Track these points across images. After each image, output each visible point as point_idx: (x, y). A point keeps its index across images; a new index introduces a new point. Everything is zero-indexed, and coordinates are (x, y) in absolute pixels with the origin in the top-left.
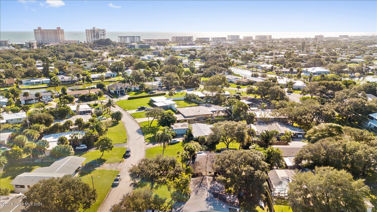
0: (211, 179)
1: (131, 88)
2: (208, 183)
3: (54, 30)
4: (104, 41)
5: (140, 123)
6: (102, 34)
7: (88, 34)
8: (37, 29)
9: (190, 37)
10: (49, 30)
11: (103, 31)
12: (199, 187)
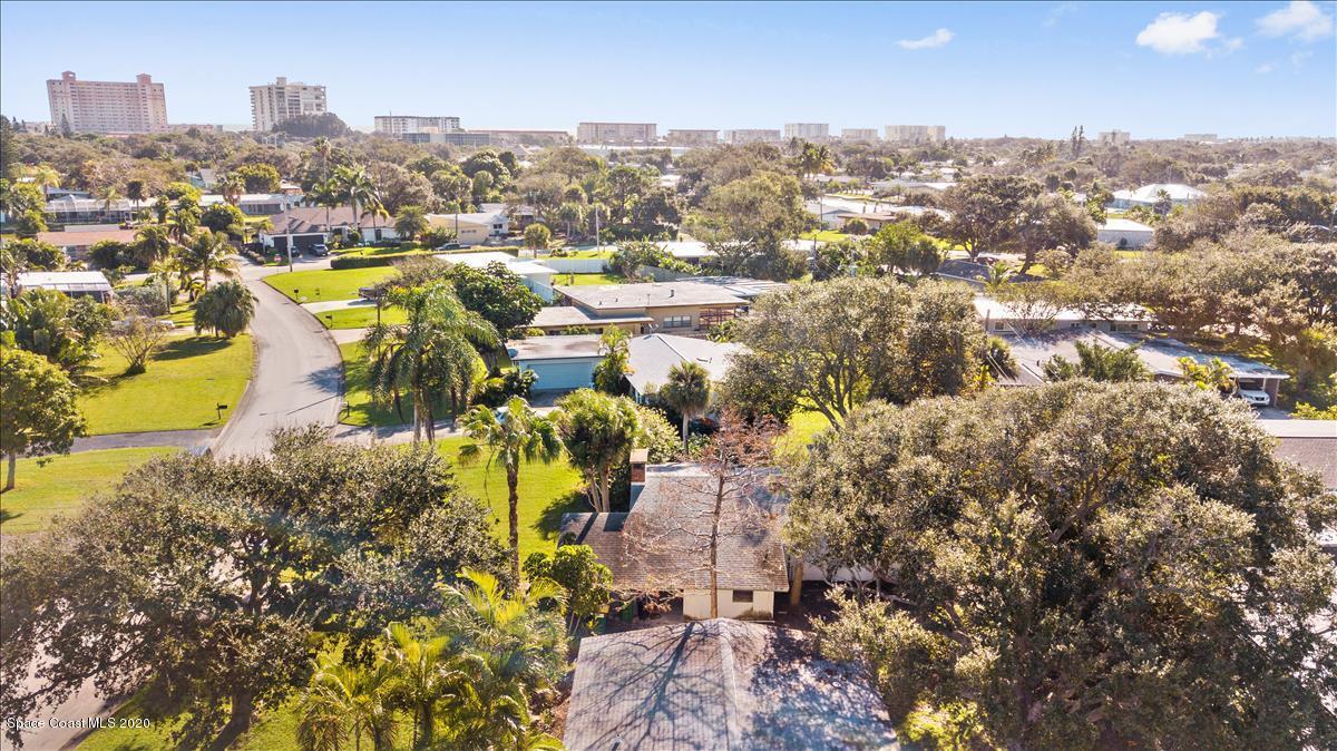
0: (760, 645)
1: (360, 230)
2: (733, 681)
3: (126, 85)
4: (315, 122)
5: (343, 345)
6: (312, 105)
7: (258, 105)
8: (60, 78)
9: (647, 125)
10: (106, 84)
11: (317, 93)
12: (650, 716)
